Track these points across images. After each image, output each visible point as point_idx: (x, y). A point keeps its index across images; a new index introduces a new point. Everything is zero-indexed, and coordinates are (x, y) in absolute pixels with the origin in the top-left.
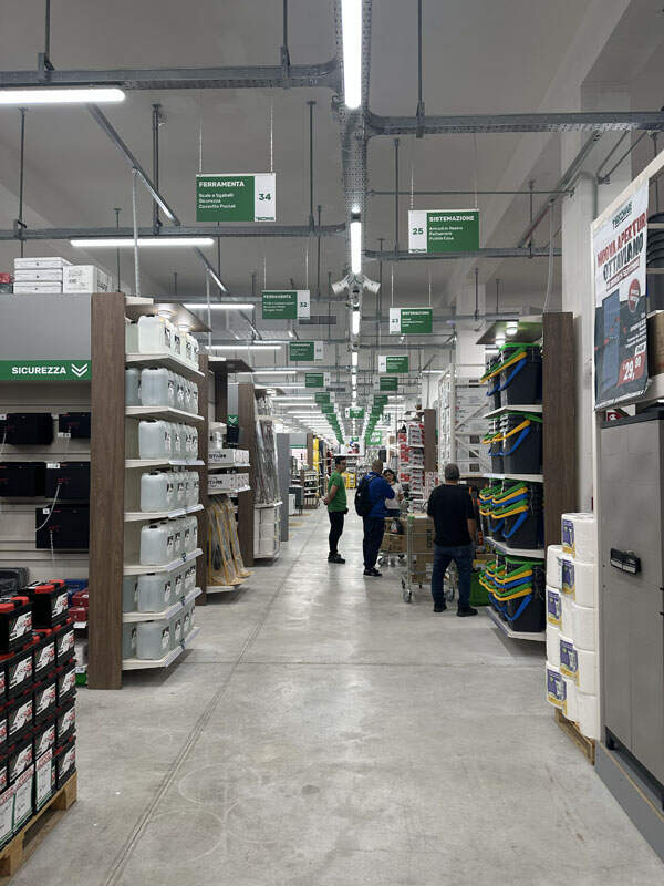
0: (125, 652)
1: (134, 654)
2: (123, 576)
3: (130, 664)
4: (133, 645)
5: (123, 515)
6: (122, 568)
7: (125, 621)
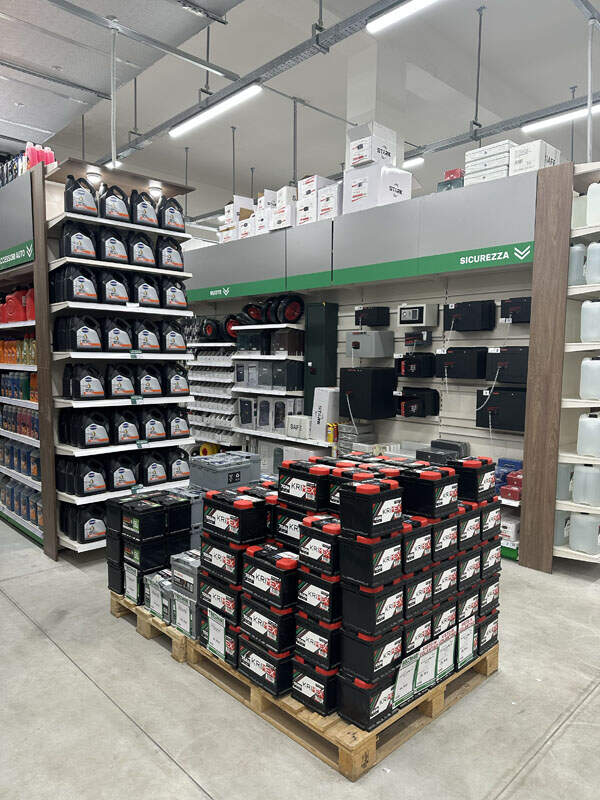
0: (558, 539)
1: (566, 542)
2: (557, 463)
3: (561, 552)
4: (566, 534)
5: (560, 402)
6: (558, 456)
7: (558, 508)
